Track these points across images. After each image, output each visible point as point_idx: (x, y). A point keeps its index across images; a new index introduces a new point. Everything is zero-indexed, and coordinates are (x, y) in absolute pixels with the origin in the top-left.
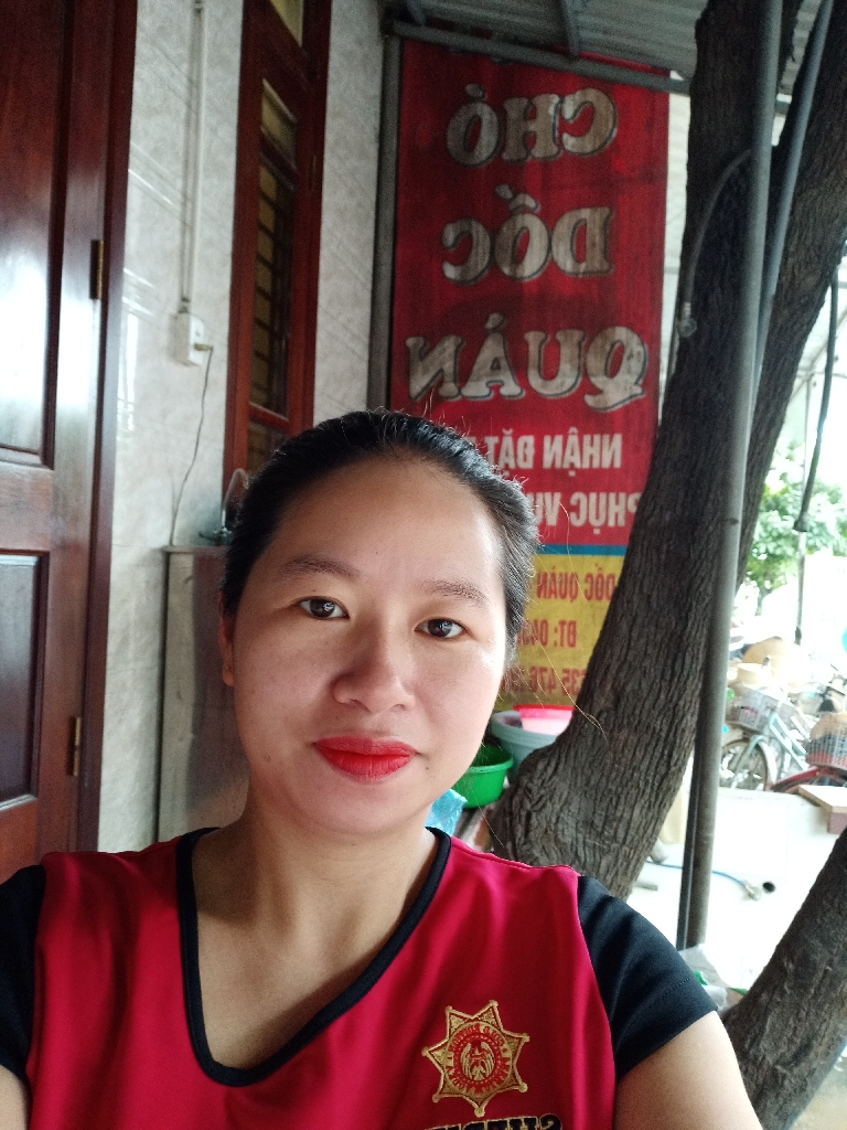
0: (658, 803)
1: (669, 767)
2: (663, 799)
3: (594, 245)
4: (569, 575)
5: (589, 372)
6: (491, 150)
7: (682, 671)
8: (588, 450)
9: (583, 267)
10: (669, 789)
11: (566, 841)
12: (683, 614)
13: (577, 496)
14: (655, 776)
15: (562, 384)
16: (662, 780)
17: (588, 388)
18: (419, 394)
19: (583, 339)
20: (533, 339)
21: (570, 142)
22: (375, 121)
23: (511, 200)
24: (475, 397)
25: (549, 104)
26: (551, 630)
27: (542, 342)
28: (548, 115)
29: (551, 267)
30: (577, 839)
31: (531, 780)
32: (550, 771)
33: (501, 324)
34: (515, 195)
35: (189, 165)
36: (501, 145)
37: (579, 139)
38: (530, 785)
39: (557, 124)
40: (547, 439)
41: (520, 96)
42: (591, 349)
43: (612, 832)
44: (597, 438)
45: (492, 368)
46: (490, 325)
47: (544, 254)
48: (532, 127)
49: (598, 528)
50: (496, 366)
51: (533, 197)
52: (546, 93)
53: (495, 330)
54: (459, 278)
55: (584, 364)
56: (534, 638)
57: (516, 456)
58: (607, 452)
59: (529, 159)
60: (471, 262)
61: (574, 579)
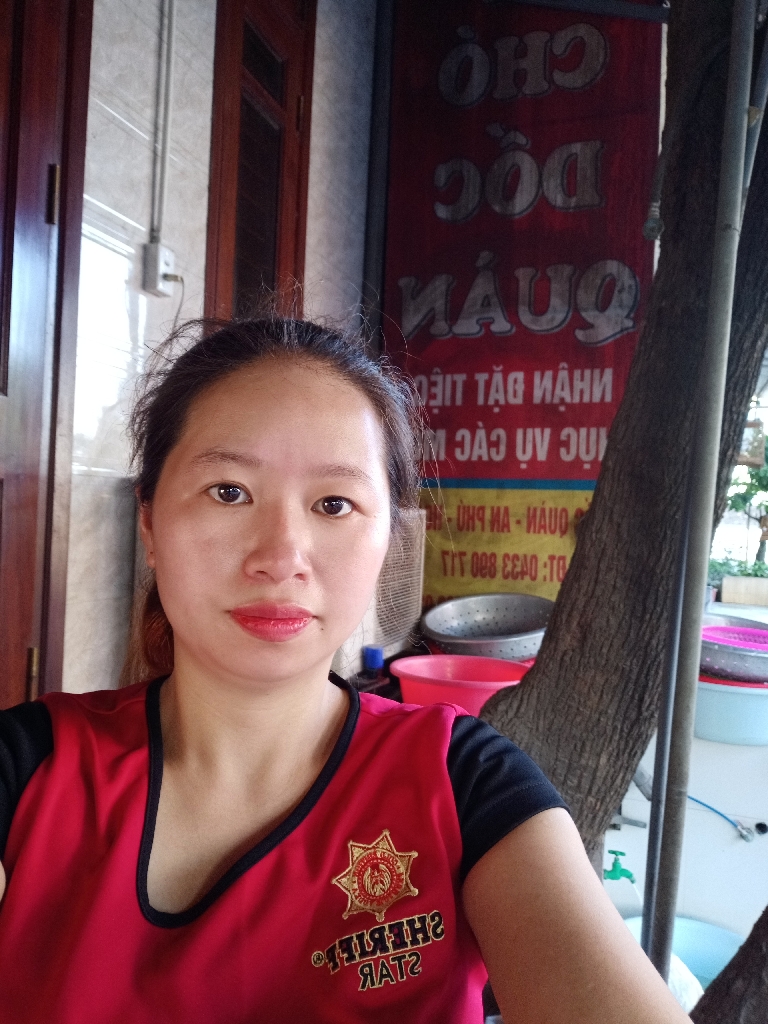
3: (584, 178)
4: (559, 512)
5: (579, 307)
6: (482, 89)
8: (578, 385)
9: (573, 201)
15: (553, 319)
17: (579, 322)
18: (411, 333)
19: (573, 275)
20: (523, 275)
21: (558, 76)
22: (369, 68)
23: (502, 138)
24: (465, 335)
26: (540, 564)
27: (532, 279)
29: (541, 203)
32: (511, 714)
33: (490, 262)
34: (506, 132)
36: (492, 83)
37: (570, 74)
39: (548, 60)
40: (537, 376)
41: (511, 35)
42: (582, 284)
43: (576, 781)
44: (587, 373)
45: (482, 305)
46: (480, 263)
47: (533, 194)
48: (524, 64)
49: (587, 462)
50: (486, 303)
51: (525, 136)
52: (534, 31)
53: (485, 267)
54: (450, 218)
55: (575, 299)
56: (523, 573)
57: (506, 392)
58: (599, 386)
59: (520, 96)
60: (462, 200)
61: (564, 514)
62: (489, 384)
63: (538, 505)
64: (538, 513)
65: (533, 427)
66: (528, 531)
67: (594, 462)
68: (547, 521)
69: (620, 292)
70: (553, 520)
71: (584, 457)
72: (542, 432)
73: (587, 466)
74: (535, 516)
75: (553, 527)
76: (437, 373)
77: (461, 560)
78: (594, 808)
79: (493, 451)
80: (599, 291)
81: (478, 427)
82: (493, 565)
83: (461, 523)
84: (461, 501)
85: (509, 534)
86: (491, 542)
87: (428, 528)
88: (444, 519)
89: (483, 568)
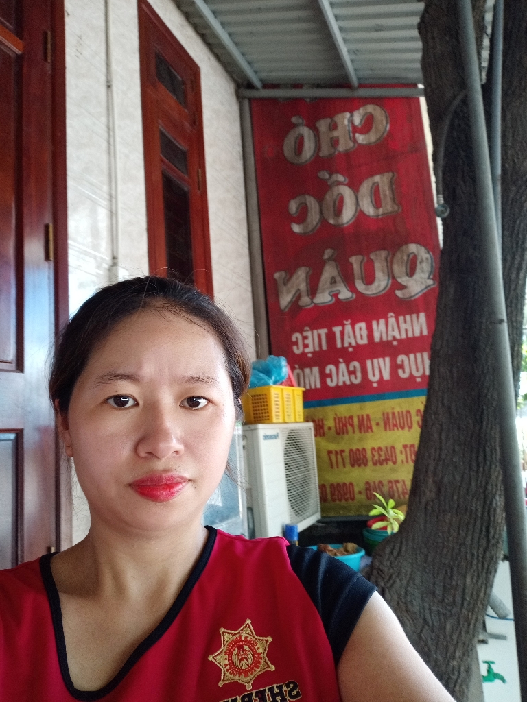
0: (485, 571)
1: (488, 541)
2: (488, 566)
3: (385, 195)
4: (404, 413)
5: (396, 275)
6: (312, 152)
7: (485, 463)
8: (403, 326)
9: (381, 211)
10: (492, 558)
11: (415, 610)
12: (478, 417)
13: (401, 358)
14: (478, 549)
15: (379, 286)
16: (485, 552)
17: (397, 286)
18: (286, 307)
19: (388, 256)
20: (355, 261)
21: (360, 138)
22: (239, 149)
23: (329, 179)
24: (322, 303)
25: (344, 119)
26: (398, 452)
27: (362, 262)
28: (345, 126)
29: (360, 216)
30: (424, 608)
31: (382, 564)
32: (395, 553)
33: (332, 255)
34: (331, 175)
35: (111, 177)
36: (318, 147)
37: (367, 135)
38: (381, 567)
39: (351, 129)
40: (374, 323)
41: (325, 117)
42: (395, 260)
43: (451, 599)
44: (408, 317)
45: (331, 283)
46: (326, 257)
47: (354, 208)
48: (335, 134)
49: (418, 377)
50: (333, 281)
51: (342, 175)
52: (340, 112)
53: (329, 259)
54: (302, 232)
55: (392, 272)
56: (387, 460)
57: (355, 337)
58: (417, 325)
59: (337, 153)
60: (309, 219)
61: (408, 415)
62: (342, 333)
63: (390, 411)
64: (391, 416)
65: (377, 357)
66: (386, 429)
67: (423, 376)
68: (398, 420)
69: (421, 263)
70: (402, 421)
71: (416, 374)
72: (384, 361)
73: (419, 380)
74: (388, 418)
75: (402, 425)
76: (307, 331)
77: (342, 456)
78: (468, 618)
79: (353, 377)
80: (406, 266)
81: (341, 363)
82: (365, 457)
83: (338, 431)
84: (336, 414)
85: (373, 434)
86: (361, 440)
87: (316, 436)
88: (326, 428)
89: (358, 459)
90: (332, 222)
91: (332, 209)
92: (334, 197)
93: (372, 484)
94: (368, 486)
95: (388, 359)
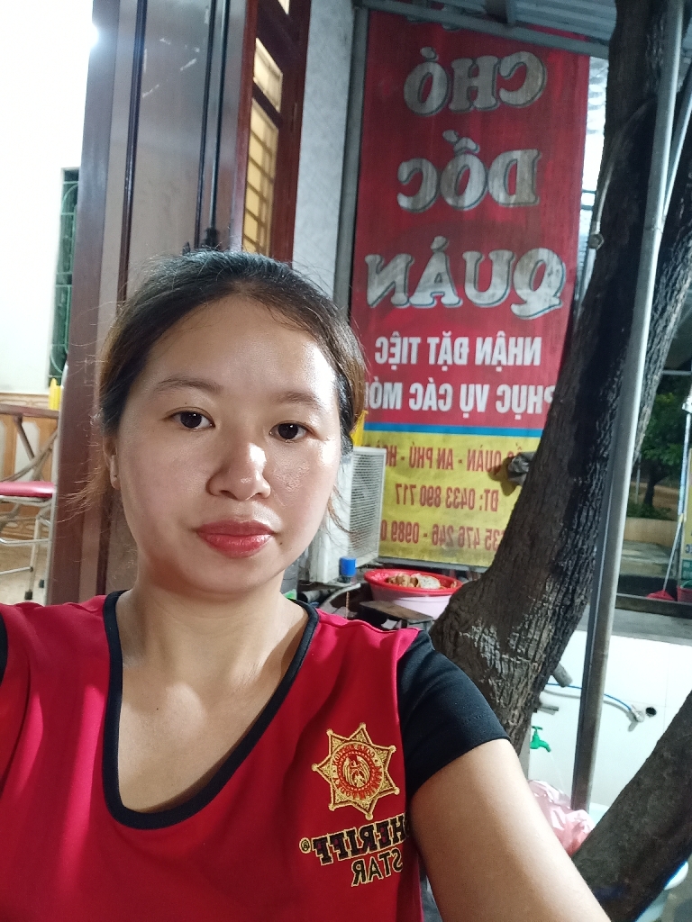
3: (523, 179)
4: (494, 452)
5: (517, 285)
6: (440, 102)
7: (586, 522)
8: (512, 350)
9: (514, 197)
13: (499, 393)
15: (493, 295)
17: (515, 299)
18: (375, 302)
19: (512, 258)
20: (471, 258)
21: (504, 95)
22: (346, 78)
24: (420, 305)
25: (486, 63)
26: (477, 496)
27: (479, 259)
29: (487, 199)
33: (443, 246)
34: (460, 137)
36: (449, 97)
37: (513, 93)
39: (496, 80)
40: (479, 340)
41: (466, 57)
42: (518, 266)
44: (521, 340)
45: (435, 281)
46: (435, 246)
48: (475, 82)
49: (519, 414)
50: (439, 279)
51: (474, 141)
52: (485, 55)
53: (439, 249)
54: (410, 208)
55: (512, 279)
56: (463, 504)
57: (453, 354)
58: (529, 352)
59: (472, 109)
60: (421, 194)
61: (498, 456)
62: (438, 347)
63: (477, 448)
64: (477, 455)
65: (475, 383)
66: (468, 469)
67: (524, 414)
68: (485, 460)
69: (549, 275)
70: (489, 460)
71: (515, 409)
72: (482, 389)
73: (518, 417)
74: (474, 457)
76: (396, 336)
77: (412, 491)
79: (441, 402)
80: (531, 276)
81: (430, 383)
82: (438, 496)
83: (413, 463)
84: (413, 443)
85: (452, 471)
86: (436, 477)
88: (398, 457)
89: (430, 498)
90: (450, 201)
91: (453, 185)
92: (459, 169)
93: (441, 528)
94: (435, 529)
95: (487, 387)
